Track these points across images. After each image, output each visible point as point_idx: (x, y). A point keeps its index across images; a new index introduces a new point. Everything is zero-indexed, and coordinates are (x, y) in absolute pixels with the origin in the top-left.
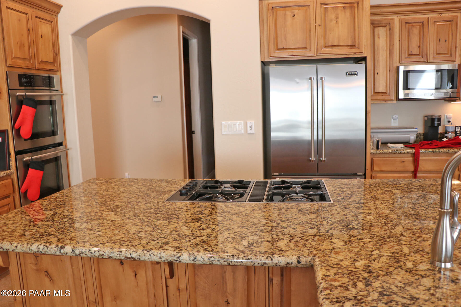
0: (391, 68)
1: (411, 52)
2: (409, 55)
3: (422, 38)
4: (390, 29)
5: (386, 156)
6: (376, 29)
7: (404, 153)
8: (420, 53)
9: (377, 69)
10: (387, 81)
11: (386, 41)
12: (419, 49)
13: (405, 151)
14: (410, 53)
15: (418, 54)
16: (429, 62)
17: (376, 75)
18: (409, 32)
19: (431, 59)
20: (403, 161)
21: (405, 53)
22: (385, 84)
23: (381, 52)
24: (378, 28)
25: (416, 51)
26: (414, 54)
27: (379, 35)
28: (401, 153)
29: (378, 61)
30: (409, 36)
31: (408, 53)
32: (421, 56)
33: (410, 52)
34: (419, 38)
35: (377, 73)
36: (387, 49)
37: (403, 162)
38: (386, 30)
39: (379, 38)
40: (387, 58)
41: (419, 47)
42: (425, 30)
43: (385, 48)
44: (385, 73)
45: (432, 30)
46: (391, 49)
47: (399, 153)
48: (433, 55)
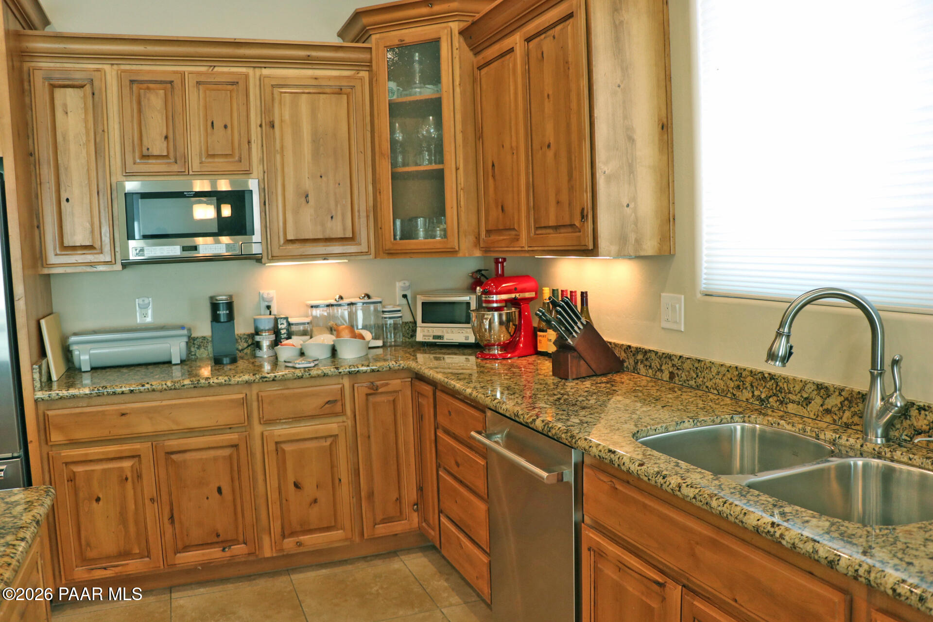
0: (101, 186)
1: (148, 149)
2: (144, 157)
3: (170, 117)
4: (93, 94)
5: (81, 404)
6: (59, 93)
7: (123, 393)
8: (168, 152)
9: (66, 191)
10: (92, 217)
11: (86, 121)
12: (165, 143)
13: (124, 389)
14: (145, 152)
15: (165, 154)
16: (191, 173)
17: (64, 203)
18: (139, 103)
19: (195, 166)
20: (124, 412)
21: (134, 151)
22: (88, 225)
23: (73, 147)
24: (62, 89)
25: (158, 147)
26: (155, 154)
27: (65, 106)
28: (114, 393)
29: (66, 169)
30: (140, 111)
31: (142, 151)
32: (172, 160)
33: (144, 149)
34: (164, 118)
35: (67, 200)
36: (88, 141)
37: (123, 415)
38: (85, 96)
39: (67, 113)
40: (88, 162)
41: (166, 137)
42: (178, 101)
43: (84, 139)
44: (87, 200)
45: (194, 99)
46: (98, 140)
47: (108, 394)
48: (201, 158)
